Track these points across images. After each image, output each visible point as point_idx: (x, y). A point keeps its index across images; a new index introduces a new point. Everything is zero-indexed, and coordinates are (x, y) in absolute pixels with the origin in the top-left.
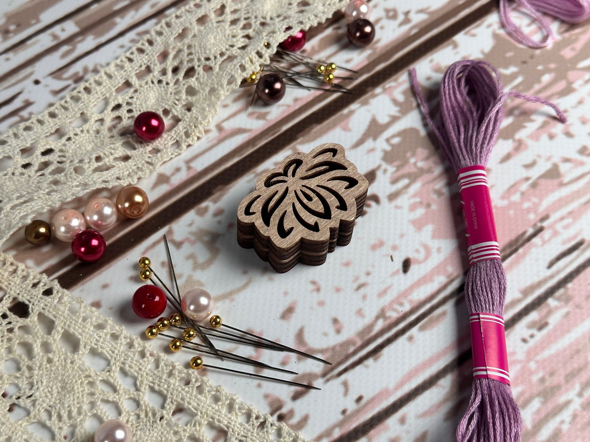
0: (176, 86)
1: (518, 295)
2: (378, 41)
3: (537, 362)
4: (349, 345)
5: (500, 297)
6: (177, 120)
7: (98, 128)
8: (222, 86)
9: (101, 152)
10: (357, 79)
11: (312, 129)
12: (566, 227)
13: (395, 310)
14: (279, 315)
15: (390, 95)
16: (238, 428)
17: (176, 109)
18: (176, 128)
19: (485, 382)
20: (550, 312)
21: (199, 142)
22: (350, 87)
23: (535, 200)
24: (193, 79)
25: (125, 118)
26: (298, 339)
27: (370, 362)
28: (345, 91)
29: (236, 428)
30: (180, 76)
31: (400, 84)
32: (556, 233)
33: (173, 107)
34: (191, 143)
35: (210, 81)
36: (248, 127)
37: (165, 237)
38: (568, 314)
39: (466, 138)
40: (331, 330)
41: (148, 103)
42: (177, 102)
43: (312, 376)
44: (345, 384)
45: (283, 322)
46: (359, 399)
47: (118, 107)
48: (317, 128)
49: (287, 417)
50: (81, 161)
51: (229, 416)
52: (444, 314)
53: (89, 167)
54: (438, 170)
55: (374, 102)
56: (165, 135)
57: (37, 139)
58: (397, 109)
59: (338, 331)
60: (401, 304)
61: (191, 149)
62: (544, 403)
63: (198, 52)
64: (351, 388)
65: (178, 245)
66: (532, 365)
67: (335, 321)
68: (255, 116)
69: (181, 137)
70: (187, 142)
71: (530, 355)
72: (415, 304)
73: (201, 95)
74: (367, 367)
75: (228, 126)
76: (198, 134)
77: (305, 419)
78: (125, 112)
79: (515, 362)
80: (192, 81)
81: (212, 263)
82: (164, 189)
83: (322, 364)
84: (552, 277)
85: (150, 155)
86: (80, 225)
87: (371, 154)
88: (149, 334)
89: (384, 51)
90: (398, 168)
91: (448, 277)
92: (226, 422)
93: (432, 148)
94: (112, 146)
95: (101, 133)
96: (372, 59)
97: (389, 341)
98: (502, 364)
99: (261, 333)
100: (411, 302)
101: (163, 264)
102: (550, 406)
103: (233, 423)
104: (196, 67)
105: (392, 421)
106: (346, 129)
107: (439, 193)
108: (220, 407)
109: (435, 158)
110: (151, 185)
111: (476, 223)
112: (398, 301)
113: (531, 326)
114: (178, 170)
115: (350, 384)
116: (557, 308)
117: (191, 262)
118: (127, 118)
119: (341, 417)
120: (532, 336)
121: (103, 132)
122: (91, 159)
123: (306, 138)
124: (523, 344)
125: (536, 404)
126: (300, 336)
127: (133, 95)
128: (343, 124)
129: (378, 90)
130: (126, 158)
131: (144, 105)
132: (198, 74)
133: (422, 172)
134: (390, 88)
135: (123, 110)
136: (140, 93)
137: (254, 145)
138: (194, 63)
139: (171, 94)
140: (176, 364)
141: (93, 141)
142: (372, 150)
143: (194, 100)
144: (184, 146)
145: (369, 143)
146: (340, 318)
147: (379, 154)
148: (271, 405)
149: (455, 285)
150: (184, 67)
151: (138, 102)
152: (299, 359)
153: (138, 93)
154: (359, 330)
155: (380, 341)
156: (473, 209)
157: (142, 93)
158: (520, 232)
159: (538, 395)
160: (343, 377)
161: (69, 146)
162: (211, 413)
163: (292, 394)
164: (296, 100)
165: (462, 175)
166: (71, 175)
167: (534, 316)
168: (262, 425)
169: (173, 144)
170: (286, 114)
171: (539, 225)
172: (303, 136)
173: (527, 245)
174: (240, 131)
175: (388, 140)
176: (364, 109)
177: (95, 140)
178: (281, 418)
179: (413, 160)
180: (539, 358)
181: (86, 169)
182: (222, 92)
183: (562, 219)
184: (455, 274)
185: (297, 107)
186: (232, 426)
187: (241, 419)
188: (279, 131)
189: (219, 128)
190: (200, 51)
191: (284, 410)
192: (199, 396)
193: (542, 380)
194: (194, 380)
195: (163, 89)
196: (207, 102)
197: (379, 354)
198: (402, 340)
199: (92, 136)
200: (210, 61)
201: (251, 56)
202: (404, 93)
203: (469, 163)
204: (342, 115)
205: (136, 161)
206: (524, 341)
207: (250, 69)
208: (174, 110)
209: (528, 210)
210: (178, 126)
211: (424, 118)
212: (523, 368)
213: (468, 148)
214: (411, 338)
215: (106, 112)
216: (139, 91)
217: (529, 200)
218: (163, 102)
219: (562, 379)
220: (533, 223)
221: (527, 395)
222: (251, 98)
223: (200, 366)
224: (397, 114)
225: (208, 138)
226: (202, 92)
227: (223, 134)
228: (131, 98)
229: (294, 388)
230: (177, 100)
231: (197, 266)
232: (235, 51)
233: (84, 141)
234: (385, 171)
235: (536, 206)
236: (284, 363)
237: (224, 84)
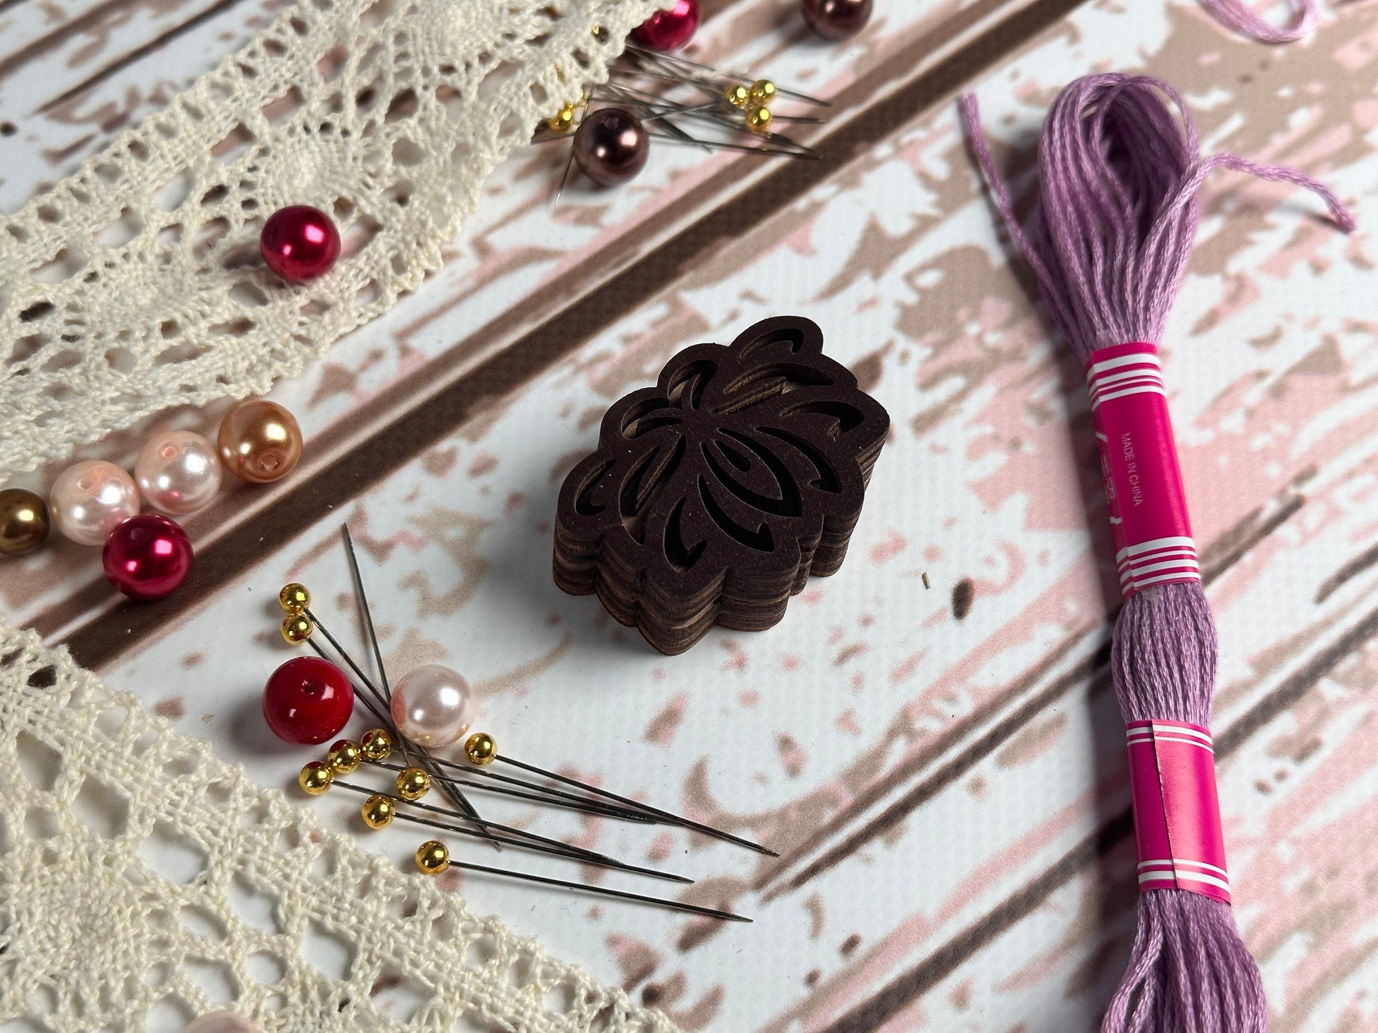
0: (368, 139)
1: (1246, 673)
2: (880, 24)
3: (1295, 842)
4: (821, 804)
5: (1202, 678)
6: (372, 228)
7: (167, 247)
8: (486, 139)
9: (176, 309)
10: (828, 119)
11: (717, 249)
12: (1360, 497)
13: (938, 715)
14: (641, 730)
15: (914, 161)
16: (541, 1025)
17: (368, 199)
18: (369, 249)
19: (1169, 898)
20: (1324, 715)
21: (431, 282)
22: (810, 141)
23: (1282, 428)
24: (413, 121)
25: (237, 221)
26: (690, 793)
27: (875, 847)
28: (798, 151)
29: (536, 1025)
30: (378, 112)
31: (937, 135)
32: (1334, 513)
33: (362, 193)
34: (407, 285)
35: (456, 127)
36: (554, 244)
37: (344, 531)
38: (1369, 718)
39: (1108, 274)
40: (774, 766)
41: (296, 182)
42: (370, 181)
43: (730, 887)
44: (814, 907)
45: (652, 748)
46: (850, 945)
47: (218, 192)
48: (730, 248)
49: (669, 993)
50: (124, 335)
51: (519, 994)
52: (1060, 721)
53: (146, 351)
54: (1037, 353)
55: (871, 179)
56: (340, 267)
57: (9, 278)
58: (932, 197)
59: (794, 771)
60: (951, 699)
61: (408, 300)
62: (1314, 947)
63: (423, 52)
64: (828, 915)
65: (381, 551)
66: (1284, 851)
67: (786, 744)
68: (572, 215)
69: (384, 272)
70: (400, 284)
71: (1277, 825)
72: (986, 698)
73: (433, 162)
74: (868, 860)
75: (504, 241)
76: (427, 265)
77: (714, 999)
78: (238, 205)
79: (1240, 843)
80: (410, 127)
81: (468, 597)
82: (341, 405)
83: (753, 856)
84: (1327, 623)
85: (304, 319)
86: (124, 501)
87: (870, 314)
88: (309, 784)
89: (894, 50)
90: (938, 348)
91: (1068, 626)
92: (510, 1012)
93: (1022, 296)
94: (204, 295)
95: (175, 261)
96: (864, 71)
97: (923, 794)
98: (1211, 851)
99: (598, 778)
100: (975, 691)
101: (342, 600)
102: (1330, 953)
103: (529, 1013)
104: (419, 91)
105: (935, 1000)
106: (803, 249)
107: (1040, 412)
108: (495, 973)
109: (1029, 324)
110: (307, 397)
111: (1137, 490)
112: (943, 690)
113: (1280, 748)
114: (376, 356)
115: (828, 904)
116: (1342, 703)
117: (413, 594)
118: (241, 222)
119: (804, 992)
120: (1281, 776)
121: (180, 258)
122: (149, 330)
123: (703, 272)
124: (1260, 797)
125: (1295, 950)
126: (696, 783)
127: (257, 162)
128: (796, 235)
129: (883, 150)
130: (242, 326)
131: (286, 188)
132: (425, 108)
133: (996, 358)
134: (912, 143)
135: (233, 201)
136: (275, 157)
137: (570, 292)
138: (413, 80)
139: (355, 159)
140: (381, 861)
141: (155, 283)
142: (871, 303)
143: (415, 174)
144: (391, 294)
145: (863, 286)
146: (797, 737)
147: (887, 315)
148: (625, 963)
149: (1086, 647)
150: (386, 89)
151: (271, 182)
152: (695, 844)
153: (269, 158)
154: (846, 767)
155: (899, 794)
156: (1129, 455)
157: (281, 157)
158: (1246, 510)
159: (1301, 926)
160: (809, 888)
161: (93, 296)
162: (472, 989)
163: (678, 935)
164: (675, 175)
165: (1099, 367)
166: (100, 373)
167: (1284, 724)
168: (605, 1016)
169: (362, 289)
170: (649, 213)
171: (1293, 491)
172: (694, 267)
173: (1264, 543)
174: (533, 255)
175: (909, 278)
176: (848, 197)
177: (161, 280)
178: (651, 997)
179: (973, 329)
180: (1300, 831)
181: (137, 354)
182: (486, 155)
183: (1350, 475)
184: (1086, 619)
185: (679, 191)
186: (527, 1022)
187: (550, 1001)
188: (633, 255)
189: (481, 247)
190: (427, 49)
191: (659, 977)
192: (440, 945)
193: (1309, 889)
194: (426, 903)
195: (333, 147)
196: (450, 181)
197: (897, 827)
198: (956, 790)
199: (152, 270)
200: (454, 76)
201: (559, 61)
202: (949, 156)
203: (1118, 336)
204: (792, 214)
205: (266, 335)
206: (1262, 788)
207: (557, 95)
208: (362, 202)
209: (1265, 455)
210: (375, 242)
211: (999, 222)
212: (1260, 857)
213: (1115, 298)
214: (977, 786)
215: (186, 206)
216: (273, 152)
217: (1266, 429)
218: (334, 181)
219: (1358, 885)
220: (1276, 487)
221: (1271, 928)
222: (561, 170)
223: (443, 866)
224: (932, 211)
225: (452, 274)
226: (435, 153)
227: (492, 264)
228: (253, 169)
229: (683, 920)
230: (371, 175)
231: (429, 605)
232: (518, 49)
233: (132, 283)
234: (904, 357)
235: (1284, 443)
236: (656, 855)
237: (491, 134)
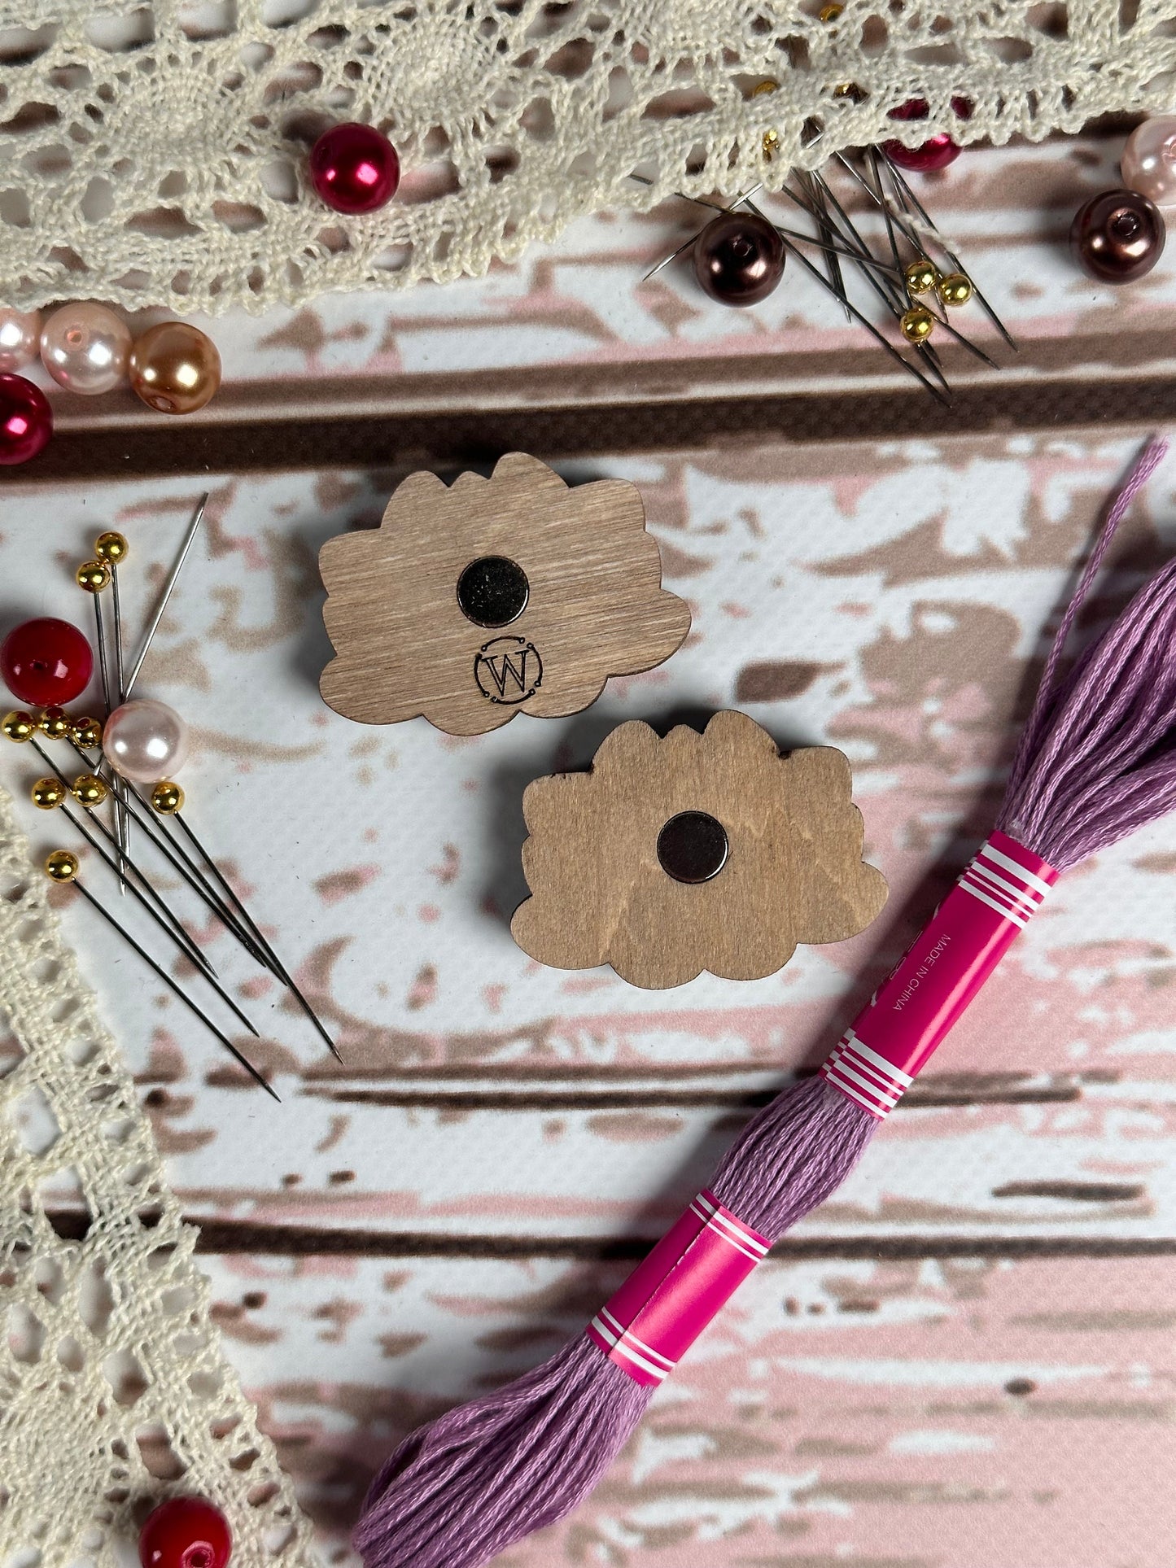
0: (517, 72)
1: (870, 1203)
2: (1160, 280)
3: (775, 1370)
4: (414, 1048)
5: (800, 1202)
6: (450, 184)
7: (243, 69)
8: (613, 171)
9: (195, 162)
10: (996, 365)
11: (762, 442)
12: (1130, 1133)
13: (575, 1044)
14: (317, 874)
15: (1040, 480)
16: (51, 1062)
17: (466, 146)
18: (428, 207)
20: (902, 1290)
21: (464, 283)
22: (954, 380)
23: (1125, 1015)
24: (567, 87)
25: (329, 81)
26: (315, 959)
27: (428, 1116)
28: (934, 381)
29: (48, 1059)
30: (547, 46)
31: (1090, 464)
32: (1092, 1129)
33: (464, 136)
34: (435, 276)
35: (600, 129)
36: (614, 323)
37: (202, 501)
38: (938, 1320)
40: (401, 992)
41: (413, 75)
42: (483, 126)
43: (283, 1060)
44: (338, 1127)
45: (314, 898)
46: (343, 1177)
47: (335, 33)
48: (777, 449)
49: (171, 1108)
50: (120, 167)
51: (50, 1026)
52: (673, 1126)
53: (130, 202)
54: (969, 776)
55: (981, 470)
56: (391, 209)
57: (66, 18)
58: (1021, 534)
59: (415, 1003)
60: (599, 1040)
61: (428, 289)
62: (708, 1456)
63: (633, 11)
64: (343, 1142)
65: (219, 545)
66: (758, 1368)
67: (427, 975)
68: (657, 299)
69: (425, 241)
70: (429, 270)
71: (774, 1344)
72: (629, 1061)
73: (554, 151)
74: (413, 1122)
75: (571, 285)
76: (467, 267)
77: (202, 1138)
78: (341, 65)
79: (725, 1334)
80: (561, 91)
81: (262, 645)
82: (289, 363)
83: (324, 1048)
84: (984, 1218)
85: (315, 249)
87: (847, 620)
88: (8, 730)
89: (1142, 326)
90: (880, 702)
91: (756, 1053)
92: (34, 1037)
93: (1009, 706)
94: (235, 159)
95: (239, 91)
96: (1088, 330)
97: (504, 1102)
98: (673, 1343)
99: (248, 891)
100: (625, 1049)
101: (154, 570)
102: (716, 1472)
103: (48, 1047)
104: (598, 55)
105: (372, 1268)
106: (844, 504)
107: (917, 836)
108: (44, 995)
109: (989, 741)
110: (265, 332)
111: (907, 995)
112: (598, 1030)
113: (834, 1287)
114: (358, 331)
115: (350, 1133)
116: (928, 1292)
117: (217, 609)
118: (333, 85)
119: (276, 1185)
120: (815, 1310)
121: (247, 90)
122: (152, 175)
123: (728, 459)
124: (781, 1312)
125: (691, 1446)
126: (326, 956)
127: (393, 23)
128: (851, 481)
129: (1021, 443)
130: (254, 216)
131: (400, 74)
132: (590, 81)
133: (928, 752)
134: (1057, 455)
135: (338, 56)
136: (414, 27)
137: (586, 391)
138: (600, 38)
139: (489, 85)
140: (18, 840)
141: (204, 106)
142: (857, 609)
143: (528, 152)
144: (414, 274)
145: (866, 586)
146: (441, 978)
147: (865, 632)
148: (156, 1058)
149: (754, 1081)
150: (571, 25)
151: (390, 57)
152: (285, 1005)
153: (408, 27)
154: (460, 1032)
155: (484, 1087)
156: (931, 959)
157: (420, 32)
158: (1012, 1068)
159: (712, 1433)
160: (347, 1108)
161: (133, 89)
162: (17, 997)
163: (214, 1068)
164: (793, 323)
165: (989, 851)
166: (65, 208)
167: (862, 1271)
168: (107, 1092)
169: (396, 246)
170: (732, 351)
171: (1075, 1081)
172: (723, 447)
173: (1000, 1109)
174: (584, 321)
175: (919, 608)
176: (939, 473)
177: (212, 106)
178: (156, 1100)
179: (930, 707)
180: (784, 1363)
181: (118, 202)
182: (598, 194)
183: (1142, 1106)
184: (774, 1058)
185: (778, 348)
186: (41, 1053)
187: (73, 1047)
188: (679, 390)
189: (542, 276)
190: (639, 10)
191: (173, 1090)
192: (16, 943)
193: (749, 1412)
194: (29, 901)
195: (479, 55)
196: (549, 190)
197: (459, 1113)
198: (535, 1118)
199: (212, 87)
200: (640, 68)
201: (742, 136)
202: (1078, 499)
203: (1029, 837)
204: (867, 453)
205: (264, 245)
206: (790, 1307)
207: (713, 175)
208: (458, 147)
209: (1084, 1031)
210: (439, 203)
211: (1059, 609)
212: (731, 1359)
214: (554, 1129)
215: (291, 32)
216: (416, 20)
217: (1110, 1007)
218: (450, 101)
219: (791, 1441)
220: (1062, 1067)
221: (685, 1418)
223: (66, 880)
224: (1006, 550)
225: (492, 287)
226: (561, 143)
227: (538, 303)
228: (383, 29)
229: (227, 1058)
230: (488, 118)
231: (223, 630)
232: (720, 86)
233: (182, 94)
234: (842, 688)
235: (1114, 1031)
236: (247, 991)
237: (621, 170)
